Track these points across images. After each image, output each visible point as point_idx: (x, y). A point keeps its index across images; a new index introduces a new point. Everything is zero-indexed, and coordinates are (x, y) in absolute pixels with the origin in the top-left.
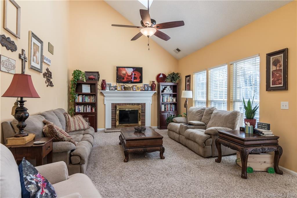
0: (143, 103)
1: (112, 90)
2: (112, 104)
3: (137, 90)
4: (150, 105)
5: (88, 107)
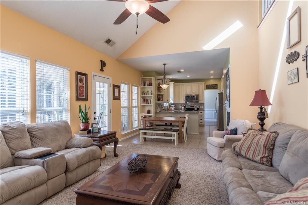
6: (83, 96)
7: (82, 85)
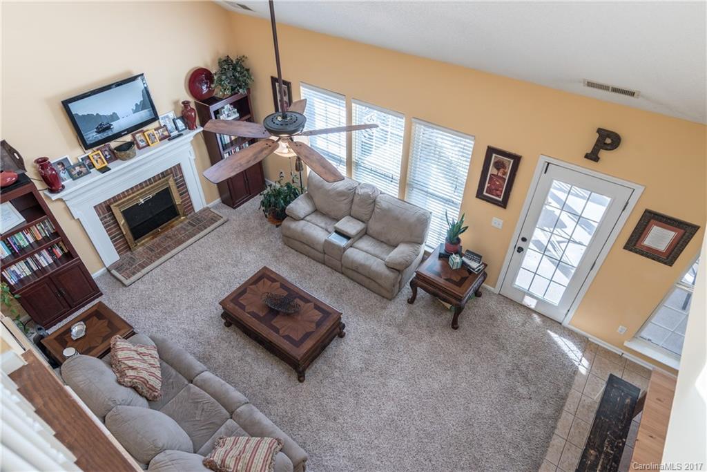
0: (174, 167)
1: (80, 174)
2: (95, 207)
3: (150, 142)
4: (193, 162)
5: (40, 255)
6: (499, 196)
7: (500, 174)
